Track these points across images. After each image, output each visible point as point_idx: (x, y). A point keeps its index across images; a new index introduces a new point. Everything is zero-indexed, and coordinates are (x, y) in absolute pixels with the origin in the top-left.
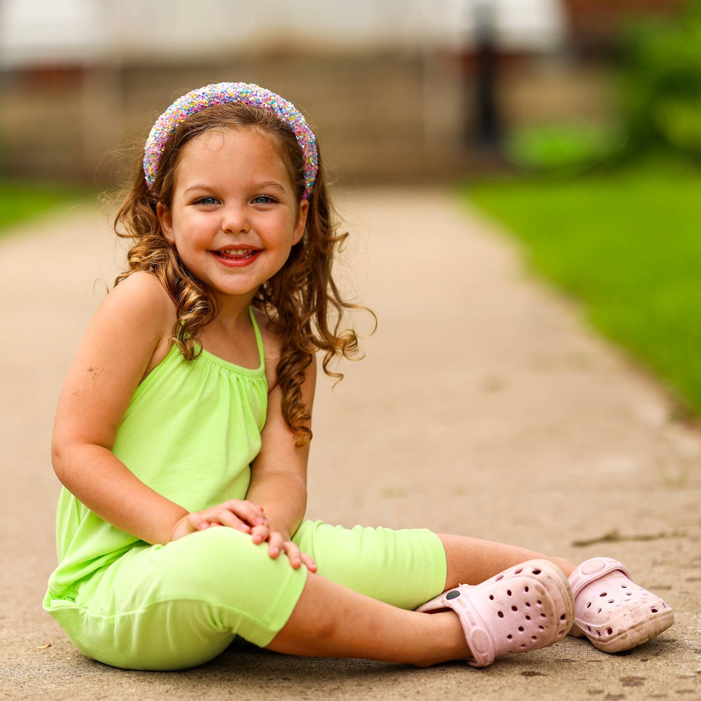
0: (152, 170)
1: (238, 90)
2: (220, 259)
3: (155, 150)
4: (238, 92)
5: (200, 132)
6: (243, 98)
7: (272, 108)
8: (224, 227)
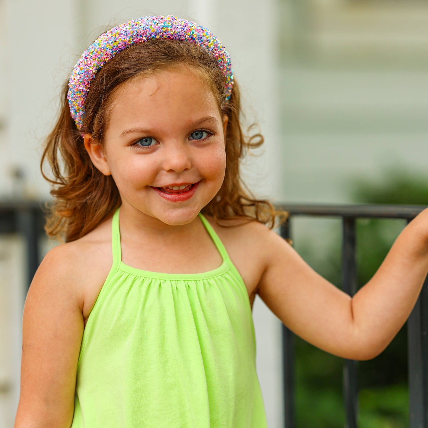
0: (78, 106)
1: (159, 25)
2: (162, 194)
3: (81, 88)
4: (159, 27)
5: (132, 75)
6: (165, 32)
7: (192, 38)
8: (167, 167)
